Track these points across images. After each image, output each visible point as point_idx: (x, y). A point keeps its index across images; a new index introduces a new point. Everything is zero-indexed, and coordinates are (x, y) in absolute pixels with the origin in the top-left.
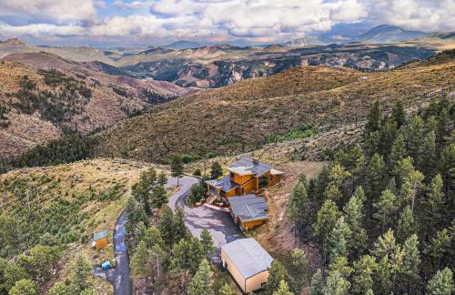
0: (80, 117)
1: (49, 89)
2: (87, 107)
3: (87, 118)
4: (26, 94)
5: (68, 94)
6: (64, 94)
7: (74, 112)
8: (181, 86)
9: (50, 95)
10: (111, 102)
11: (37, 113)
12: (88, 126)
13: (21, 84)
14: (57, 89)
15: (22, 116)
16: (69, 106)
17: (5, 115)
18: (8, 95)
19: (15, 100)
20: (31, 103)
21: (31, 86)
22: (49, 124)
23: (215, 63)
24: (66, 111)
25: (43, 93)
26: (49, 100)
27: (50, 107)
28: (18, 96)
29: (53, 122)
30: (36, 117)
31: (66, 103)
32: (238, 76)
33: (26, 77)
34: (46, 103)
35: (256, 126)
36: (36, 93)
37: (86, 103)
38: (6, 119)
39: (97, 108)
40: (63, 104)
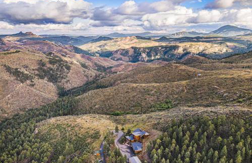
0: (65, 80)
1: (51, 66)
2: (69, 75)
3: (69, 81)
4: (41, 69)
5: (60, 68)
6: (58, 69)
7: (62, 77)
8: (114, 60)
9: (52, 69)
10: (80, 72)
11: (46, 78)
12: (69, 85)
13: (39, 64)
14: (55, 66)
15: (40, 80)
16: (60, 75)
17: (33, 80)
18: (33, 70)
19: (37, 72)
20: (43, 74)
21: (43, 65)
22: (52, 84)
23: (132, 48)
24: (59, 77)
25: (49, 68)
26: (51, 72)
27: (52, 75)
28: (37, 70)
29: (53, 83)
30: (45, 80)
31: (59, 73)
32: (144, 55)
33: (41, 61)
34: (50, 74)
35: (148, 99)
36: (45, 68)
37: (68, 73)
38: (33, 82)
39: (73, 75)
40: (58, 74)
